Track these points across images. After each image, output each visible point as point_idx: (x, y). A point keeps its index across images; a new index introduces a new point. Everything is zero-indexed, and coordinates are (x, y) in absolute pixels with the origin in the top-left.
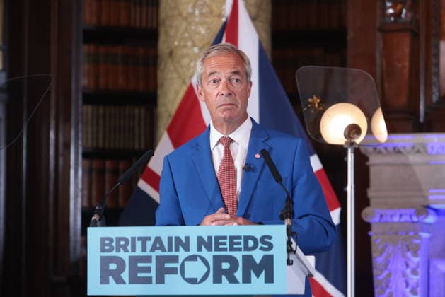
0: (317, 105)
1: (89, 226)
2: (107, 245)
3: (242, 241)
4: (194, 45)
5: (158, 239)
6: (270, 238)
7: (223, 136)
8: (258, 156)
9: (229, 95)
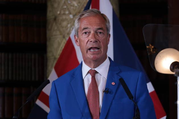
0: (152, 50)
4: (70, 13)
7: (91, 69)
8: (113, 84)
9: (96, 42)
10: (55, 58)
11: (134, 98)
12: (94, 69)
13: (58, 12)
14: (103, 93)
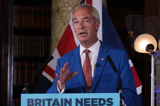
0: (132, 35)
1: (22, 93)
2: (31, 102)
3: (98, 101)
4: (70, 6)
5: (56, 100)
6: (112, 99)
8: (103, 59)
9: (83, 28)
10: (57, 40)
11: (118, 71)
12: (87, 49)
14: (94, 67)
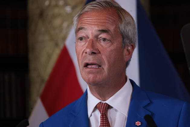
4: (66, 4)
7: (100, 102)
9: (93, 53)
10: (42, 81)
12: (104, 102)
13: (47, 3)
